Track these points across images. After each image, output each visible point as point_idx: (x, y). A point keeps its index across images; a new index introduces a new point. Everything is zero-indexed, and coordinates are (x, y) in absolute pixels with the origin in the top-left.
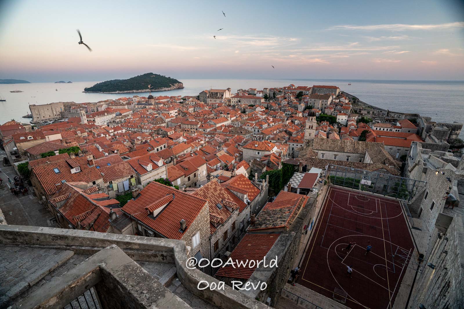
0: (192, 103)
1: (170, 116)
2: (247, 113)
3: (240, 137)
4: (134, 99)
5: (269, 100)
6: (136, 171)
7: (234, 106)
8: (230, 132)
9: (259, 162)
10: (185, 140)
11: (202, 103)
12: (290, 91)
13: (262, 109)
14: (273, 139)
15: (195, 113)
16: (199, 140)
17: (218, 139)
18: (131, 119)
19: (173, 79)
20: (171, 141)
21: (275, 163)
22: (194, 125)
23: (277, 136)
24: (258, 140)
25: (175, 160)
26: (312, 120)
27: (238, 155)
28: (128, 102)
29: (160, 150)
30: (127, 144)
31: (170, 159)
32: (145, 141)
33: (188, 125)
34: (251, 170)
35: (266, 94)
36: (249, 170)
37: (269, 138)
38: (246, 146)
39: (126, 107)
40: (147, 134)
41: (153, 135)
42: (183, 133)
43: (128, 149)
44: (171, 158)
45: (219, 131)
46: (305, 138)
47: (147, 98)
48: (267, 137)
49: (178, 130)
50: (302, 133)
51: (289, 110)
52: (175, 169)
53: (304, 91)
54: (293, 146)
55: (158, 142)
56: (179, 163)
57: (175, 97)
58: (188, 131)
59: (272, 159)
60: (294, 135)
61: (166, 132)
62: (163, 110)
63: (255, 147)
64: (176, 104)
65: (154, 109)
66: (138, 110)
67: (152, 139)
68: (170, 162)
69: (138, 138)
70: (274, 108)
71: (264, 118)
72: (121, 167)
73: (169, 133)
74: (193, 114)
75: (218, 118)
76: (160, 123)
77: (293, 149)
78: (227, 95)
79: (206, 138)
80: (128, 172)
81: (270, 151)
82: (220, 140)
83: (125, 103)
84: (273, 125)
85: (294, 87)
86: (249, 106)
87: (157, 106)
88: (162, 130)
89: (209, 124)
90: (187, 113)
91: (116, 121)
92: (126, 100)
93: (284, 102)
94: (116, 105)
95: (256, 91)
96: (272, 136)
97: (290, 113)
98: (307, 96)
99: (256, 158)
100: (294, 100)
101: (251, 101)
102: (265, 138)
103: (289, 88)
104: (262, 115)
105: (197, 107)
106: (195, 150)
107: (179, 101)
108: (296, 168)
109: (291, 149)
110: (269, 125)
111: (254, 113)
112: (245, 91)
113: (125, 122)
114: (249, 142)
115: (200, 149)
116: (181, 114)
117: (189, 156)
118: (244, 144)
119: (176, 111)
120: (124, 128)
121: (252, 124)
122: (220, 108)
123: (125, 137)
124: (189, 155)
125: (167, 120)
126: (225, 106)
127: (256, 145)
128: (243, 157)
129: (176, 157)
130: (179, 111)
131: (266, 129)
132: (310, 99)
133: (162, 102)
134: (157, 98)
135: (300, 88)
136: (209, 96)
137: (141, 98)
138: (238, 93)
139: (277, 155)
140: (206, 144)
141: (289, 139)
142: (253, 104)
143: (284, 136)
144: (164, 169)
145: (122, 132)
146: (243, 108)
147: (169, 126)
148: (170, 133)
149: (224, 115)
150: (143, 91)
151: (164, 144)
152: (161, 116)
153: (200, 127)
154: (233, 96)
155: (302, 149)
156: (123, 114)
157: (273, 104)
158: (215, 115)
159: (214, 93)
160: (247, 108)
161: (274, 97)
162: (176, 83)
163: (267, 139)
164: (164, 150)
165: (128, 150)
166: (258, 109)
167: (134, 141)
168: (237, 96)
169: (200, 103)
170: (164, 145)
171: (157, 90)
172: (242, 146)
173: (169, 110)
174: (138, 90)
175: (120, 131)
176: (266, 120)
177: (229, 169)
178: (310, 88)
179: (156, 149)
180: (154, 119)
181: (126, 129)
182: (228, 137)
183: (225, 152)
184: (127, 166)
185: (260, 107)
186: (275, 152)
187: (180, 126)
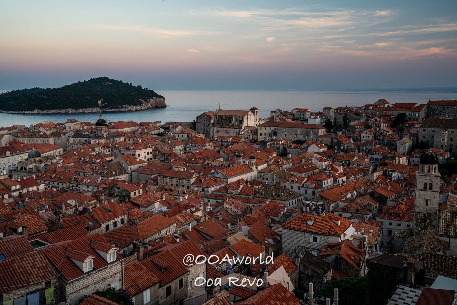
0: (181, 135)
1: (138, 160)
2: (290, 156)
3: (276, 204)
4: (67, 125)
5: (334, 132)
6: (59, 272)
7: (264, 143)
8: (255, 194)
9: (317, 258)
10: (165, 209)
11: (201, 135)
12: (378, 113)
13: (320, 148)
14: (345, 210)
15: (187, 154)
16: (193, 210)
17: (230, 207)
18: (59, 165)
19: (145, 90)
20: (135, 210)
21: (352, 262)
22: (183, 179)
23: (354, 205)
24: (314, 212)
25: (142, 250)
26: (429, 171)
27: (271, 241)
28: (55, 130)
29: (111, 228)
30: (45, 214)
31: (131, 246)
32: (84, 209)
33: (171, 178)
34: (300, 277)
35: (329, 120)
36: (295, 275)
37: (336, 208)
38: (288, 223)
39: (51, 141)
40: (88, 194)
41: (101, 198)
42: (162, 195)
43: (46, 224)
44: (134, 245)
45: (234, 191)
46: (417, 210)
47: (94, 124)
48: (333, 205)
49: (152, 188)
50: (409, 199)
51: (377, 151)
52: (141, 269)
53: (408, 113)
54: (390, 227)
55: (110, 211)
56: (150, 255)
57: (148, 124)
58: (171, 190)
59: (344, 251)
60: (390, 204)
61: (127, 191)
62: (124, 148)
63: (308, 226)
64: (149, 137)
65: (105, 146)
66: (75, 147)
67: (98, 205)
68: (131, 253)
69: (69, 202)
70: (346, 146)
71: (324, 167)
72: (28, 262)
73: (132, 194)
74: (183, 156)
75: (231, 165)
76: (116, 173)
77: (390, 232)
78: (250, 121)
79: (207, 205)
80: (41, 273)
81: (339, 236)
82: (234, 210)
83: (48, 133)
84: (344, 182)
85: (386, 106)
86: (294, 142)
87: (112, 140)
88: (119, 188)
89: (213, 177)
90: (170, 155)
91: (28, 167)
92: (51, 128)
93: (366, 135)
94: (31, 137)
95: (308, 113)
96: (342, 205)
97: (380, 157)
98: (415, 122)
99: (309, 250)
100: (388, 130)
101: (299, 133)
102: (329, 207)
103: (376, 106)
104: (322, 160)
105: (192, 144)
106: (183, 228)
107: (156, 132)
108: (400, 276)
109: (386, 233)
110: (335, 180)
111: (305, 157)
112: (285, 114)
113: (46, 170)
114: (294, 215)
115: (193, 228)
116: (159, 156)
117: (170, 243)
118: (284, 218)
119: (150, 150)
120: (42, 182)
121: (300, 179)
122: (236, 146)
123: (44, 199)
124: (171, 239)
125: (131, 168)
126: (246, 142)
127: (310, 223)
128: (283, 247)
129: (144, 244)
130: (155, 150)
131: (330, 188)
132: (422, 129)
133: (123, 132)
134: (113, 124)
135: (398, 106)
136: (214, 122)
137: (81, 123)
138: (272, 117)
139: (356, 244)
140: (207, 217)
141: (380, 210)
142: (301, 138)
143: (369, 205)
144: (117, 268)
145: (38, 189)
146: (281, 147)
147: (134, 180)
148: (135, 194)
149: (244, 160)
150: (87, 111)
151: (121, 216)
152: (119, 159)
153: (195, 182)
154: (262, 122)
155: (411, 233)
156: (43, 155)
157: (344, 139)
158: (227, 160)
159: (224, 117)
160: (290, 147)
161: (346, 125)
162: (152, 98)
163: (331, 209)
164: (121, 228)
165: (46, 228)
166: (313, 149)
167: (61, 208)
168: (270, 122)
169: (197, 135)
170: (120, 218)
171: (114, 110)
172: (280, 223)
173: (135, 149)
174: (77, 109)
175: (34, 189)
176: (330, 172)
177: (254, 273)
178: (422, 106)
179: (103, 226)
180: (104, 166)
181: (46, 185)
182: (251, 205)
183: (246, 236)
184: (40, 261)
185: (317, 145)
186: (351, 239)
187: (155, 180)
